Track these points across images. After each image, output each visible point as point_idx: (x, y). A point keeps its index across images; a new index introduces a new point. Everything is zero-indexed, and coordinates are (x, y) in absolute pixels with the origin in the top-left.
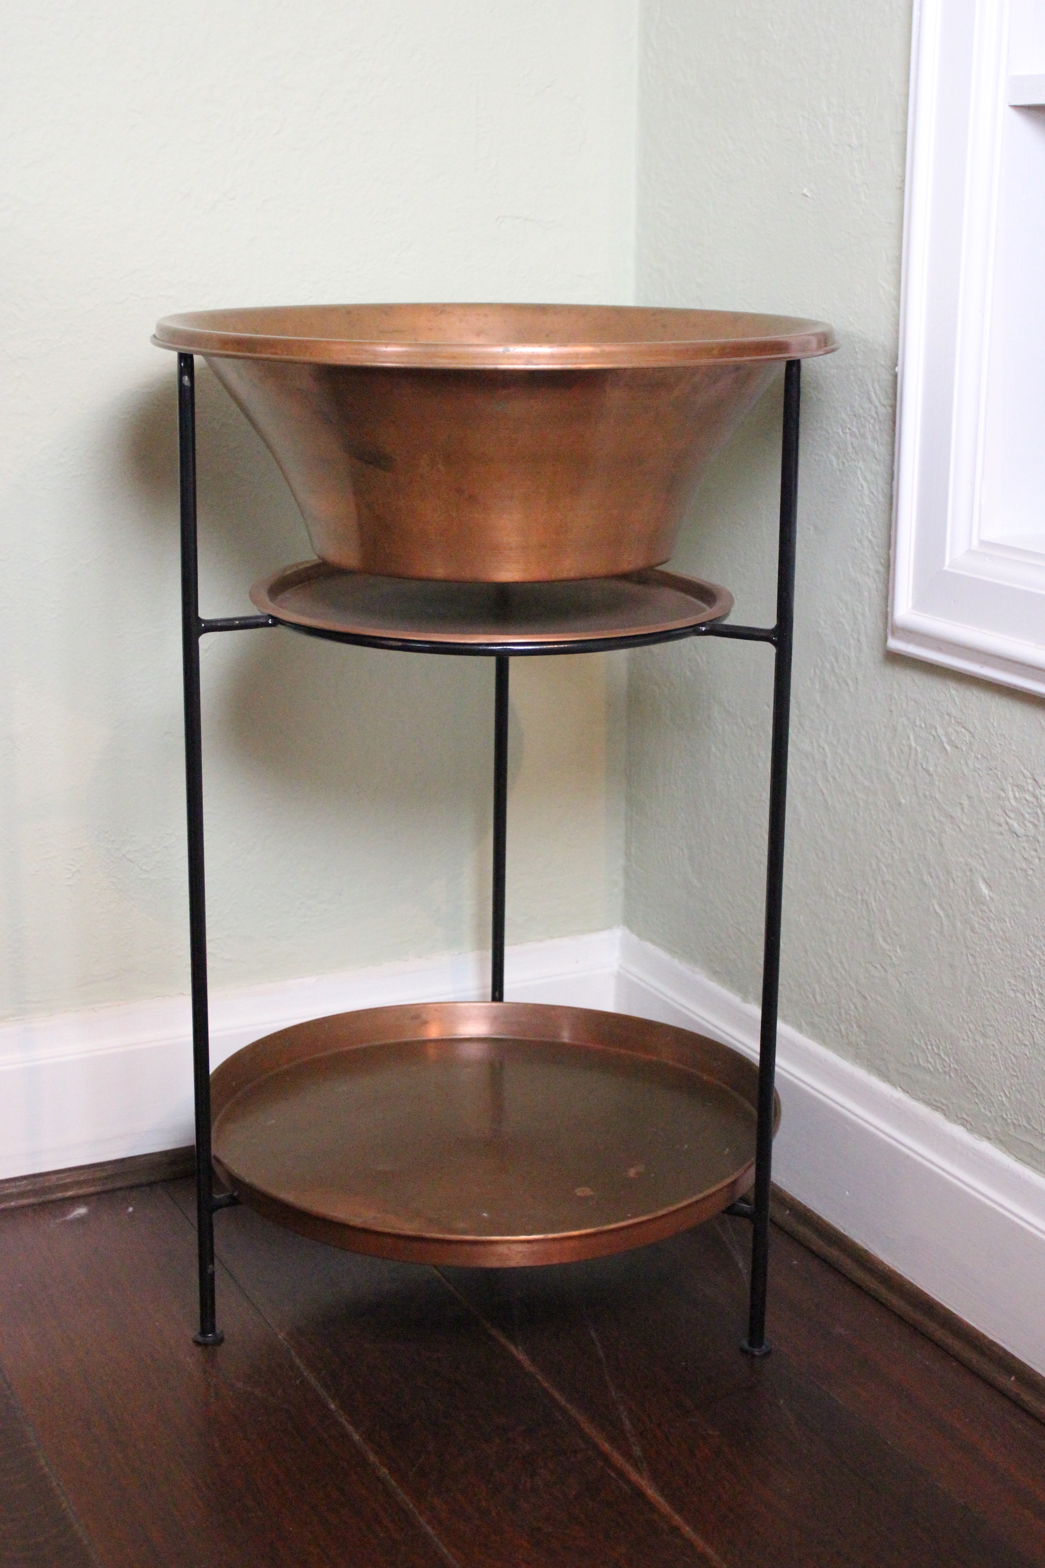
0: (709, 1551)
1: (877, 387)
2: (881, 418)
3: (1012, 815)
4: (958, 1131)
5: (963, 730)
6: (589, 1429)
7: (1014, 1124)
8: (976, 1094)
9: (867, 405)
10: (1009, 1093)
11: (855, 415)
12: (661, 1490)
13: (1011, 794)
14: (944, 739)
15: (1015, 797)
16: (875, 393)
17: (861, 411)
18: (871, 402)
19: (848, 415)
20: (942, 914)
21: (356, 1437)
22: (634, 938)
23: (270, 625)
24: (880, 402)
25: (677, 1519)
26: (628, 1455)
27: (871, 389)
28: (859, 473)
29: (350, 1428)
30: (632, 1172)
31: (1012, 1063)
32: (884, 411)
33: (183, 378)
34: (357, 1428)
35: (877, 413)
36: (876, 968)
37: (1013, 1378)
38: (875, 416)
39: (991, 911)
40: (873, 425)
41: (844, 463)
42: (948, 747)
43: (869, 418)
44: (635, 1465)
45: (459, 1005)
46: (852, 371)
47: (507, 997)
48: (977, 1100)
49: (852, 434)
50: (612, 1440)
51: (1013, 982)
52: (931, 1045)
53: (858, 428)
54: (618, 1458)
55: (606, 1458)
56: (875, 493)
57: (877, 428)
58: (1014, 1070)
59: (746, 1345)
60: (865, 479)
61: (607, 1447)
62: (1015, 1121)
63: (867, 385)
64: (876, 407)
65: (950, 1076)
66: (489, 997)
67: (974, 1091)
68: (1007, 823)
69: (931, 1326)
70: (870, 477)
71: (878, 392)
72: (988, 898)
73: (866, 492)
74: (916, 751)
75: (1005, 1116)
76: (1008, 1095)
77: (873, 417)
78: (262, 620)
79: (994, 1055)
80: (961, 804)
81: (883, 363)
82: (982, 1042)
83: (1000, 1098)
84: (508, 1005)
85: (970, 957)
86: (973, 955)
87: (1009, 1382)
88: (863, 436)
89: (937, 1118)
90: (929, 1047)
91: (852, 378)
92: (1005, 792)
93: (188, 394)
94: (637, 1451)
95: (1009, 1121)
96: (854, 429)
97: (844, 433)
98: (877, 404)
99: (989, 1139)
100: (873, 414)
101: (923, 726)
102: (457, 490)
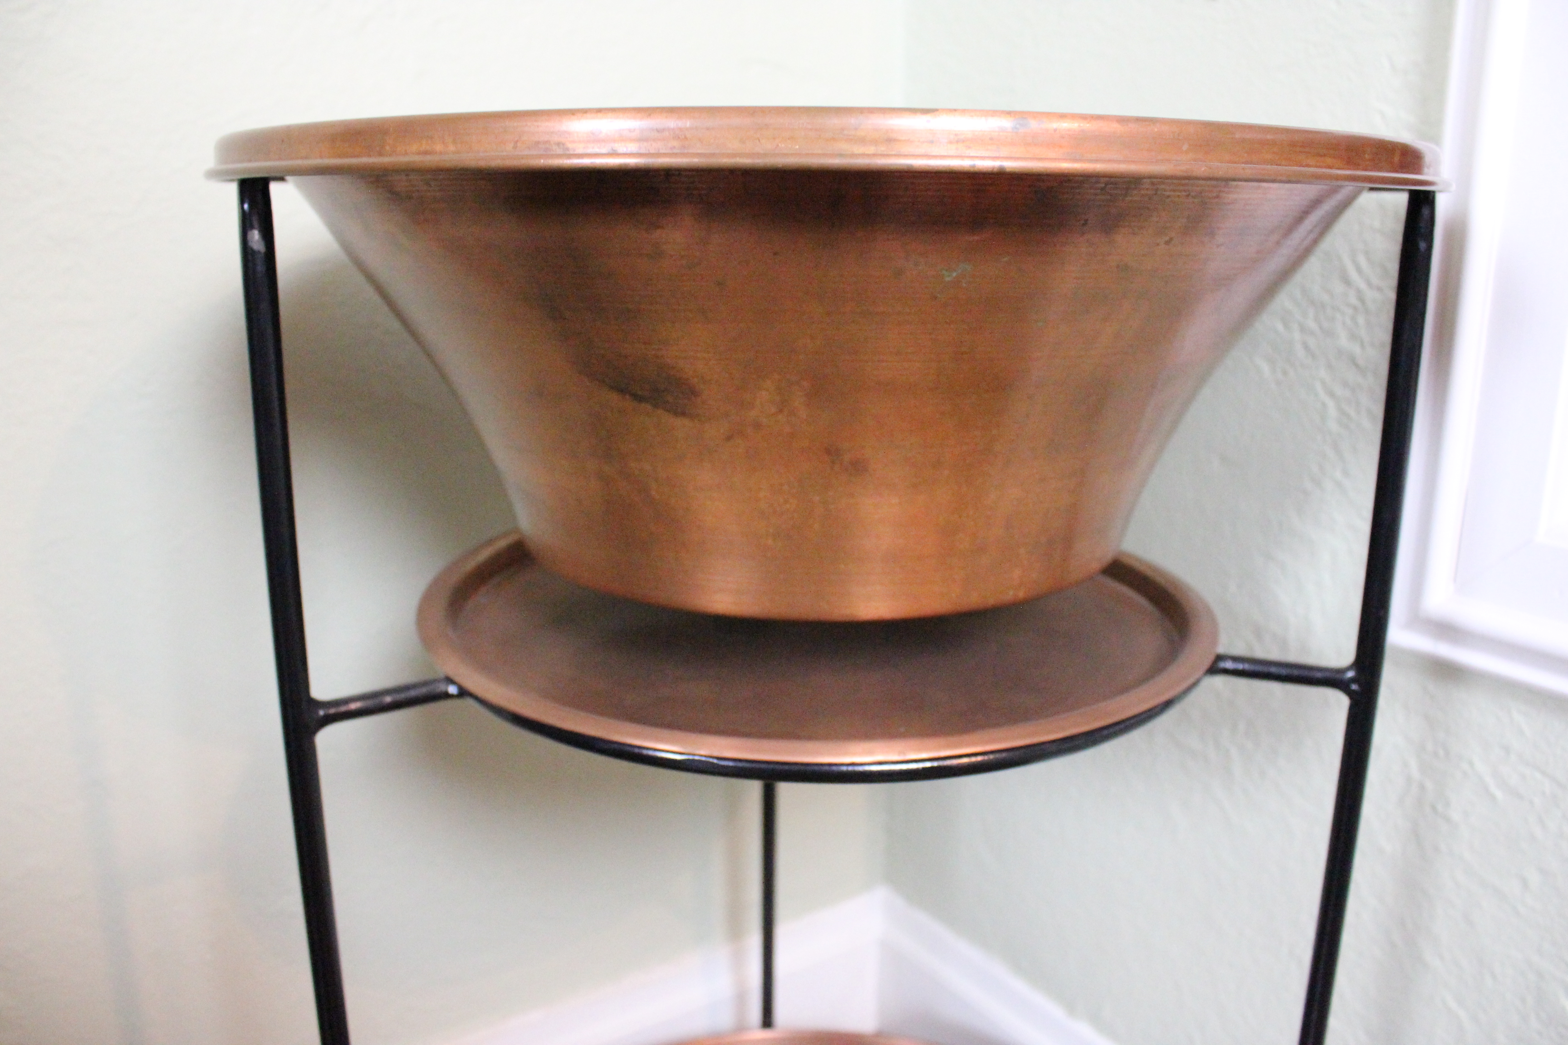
9: (1338, 288)
14: (1488, 780)
16: (1359, 270)
18: (1346, 281)
22: (899, 902)
23: (452, 696)
24: (1369, 284)
28: (1318, 386)
33: (249, 237)
35: (1362, 300)
41: (1284, 372)
42: (1499, 794)
43: (1343, 308)
49: (1303, 329)
53: (1316, 321)
60: (1332, 394)
64: (1359, 291)
70: (1339, 391)
74: (1422, 787)
81: (1377, 224)
93: (261, 268)
96: (1311, 324)
98: (1362, 286)
100: (1353, 300)
101: (1441, 753)
102: (828, 452)
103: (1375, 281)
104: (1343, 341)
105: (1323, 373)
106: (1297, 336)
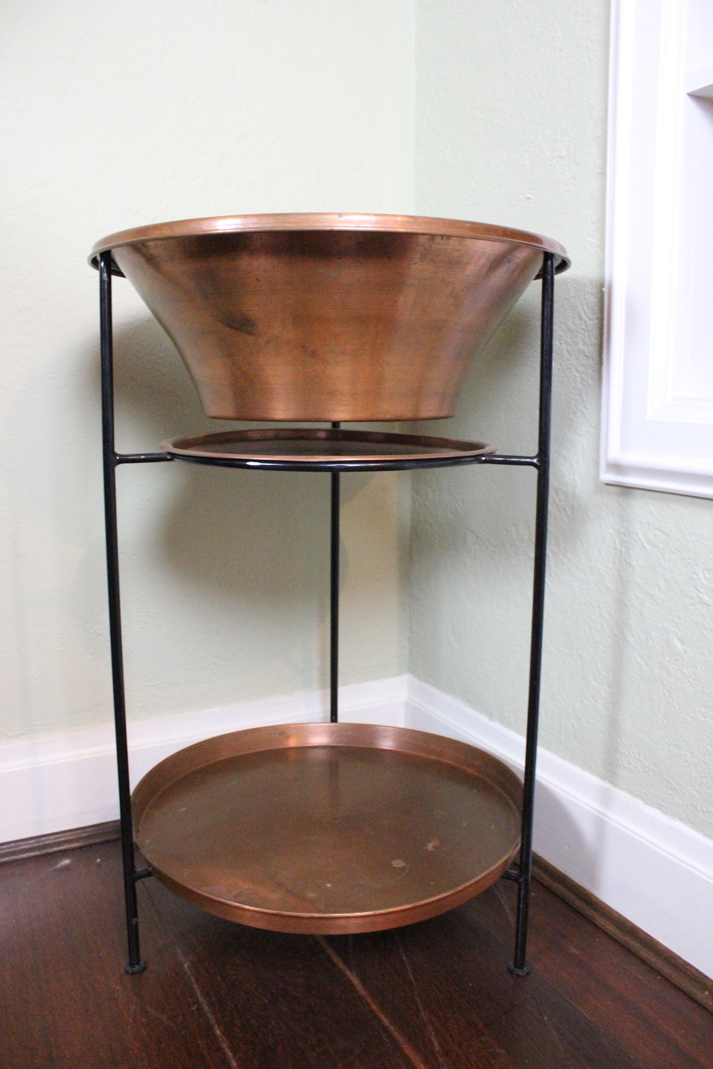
1: (585, 308)
2: (590, 328)
3: (702, 590)
4: (655, 813)
5: (660, 533)
7: (703, 811)
8: (671, 787)
9: (578, 322)
10: (700, 788)
11: (569, 330)
13: (702, 576)
14: (644, 541)
15: (706, 578)
16: (585, 313)
17: (573, 327)
18: (581, 318)
19: (563, 331)
20: (642, 663)
22: (416, 680)
23: (169, 460)
27: (581, 310)
28: (573, 367)
29: (230, 1055)
30: (430, 847)
31: (702, 768)
32: (592, 323)
34: (234, 1055)
35: (586, 326)
36: (588, 699)
38: (585, 328)
39: (684, 660)
40: (584, 334)
41: (561, 364)
42: (647, 546)
43: (580, 331)
46: (566, 302)
47: (340, 720)
48: (671, 792)
49: (567, 344)
51: (703, 710)
52: (634, 753)
53: (571, 338)
56: (586, 379)
57: (586, 335)
58: (704, 773)
59: (512, 967)
60: (578, 371)
62: (704, 809)
63: (577, 308)
65: (648, 774)
66: (329, 719)
67: (669, 786)
68: (698, 597)
69: (635, 945)
70: (581, 369)
71: (587, 311)
72: (682, 651)
73: (579, 379)
74: (621, 550)
75: (695, 804)
76: (698, 789)
77: (583, 329)
78: (162, 456)
79: (686, 761)
80: (659, 585)
81: (590, 291)
82: (676, 752)
83: (691, 791)
84: (341, 725)
85: (666, 692)
86: (668, 691)
88: (575, 343)
89: (638, 803)
90: (632, 754)
91: (566, 306)
92: (697, 575)
95: (699, 808)
96: (569, 340)
97: (561, 344)
98: (586, 319)
99: (681, 819)
100: (583, 327)
101: (626, 533)
102: (303, 347)
103: (591, 317)
104: (581, 346)
105: (574, 362)
106: (564, 346)
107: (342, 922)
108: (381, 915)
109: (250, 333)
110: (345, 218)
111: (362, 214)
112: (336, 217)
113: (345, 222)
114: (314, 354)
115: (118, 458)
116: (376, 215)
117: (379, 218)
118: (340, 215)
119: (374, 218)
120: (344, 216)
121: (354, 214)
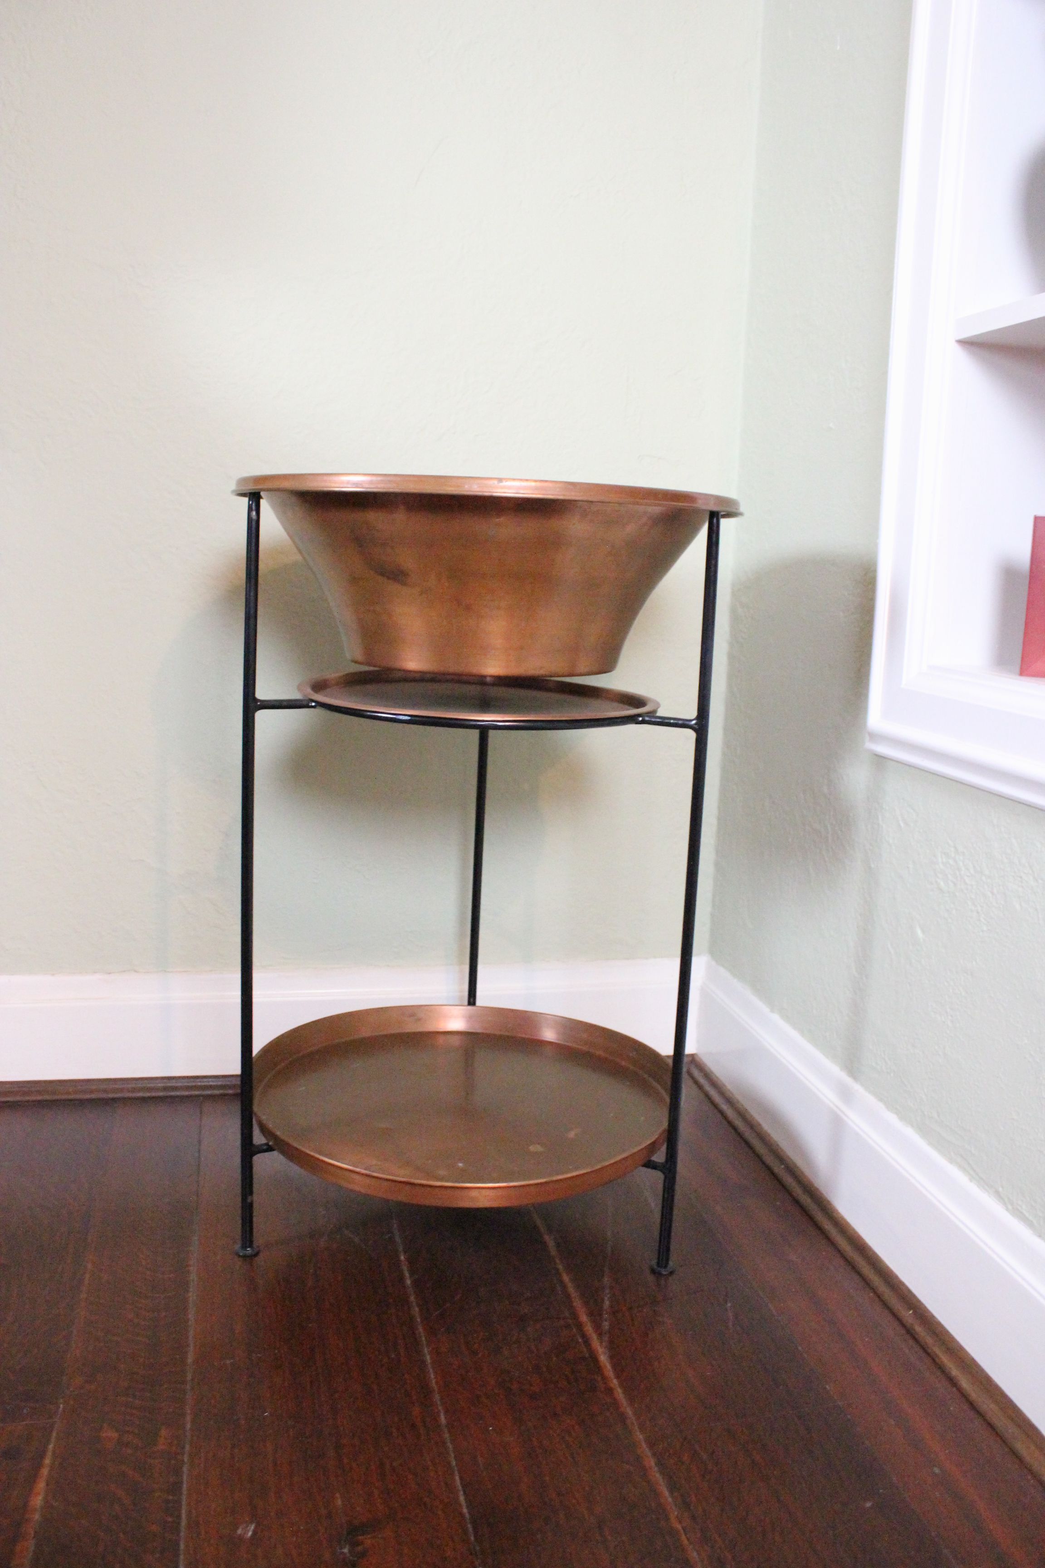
0: (629, 1412)
6: (577, 1303)
12: (611, 1358)
21: (408, 1282)
23: (312, 707)
25: (614, 1383)
26: (598, 1327)
29: (407, 1274)
33: (251, 513)
34: (411, 1276)
37: (911, 1312)
44: (600, 1335)
45: (445, 1007)
47: (480, 1002)
50: (591, 1314)
54: (589, 1329)
55: (580, 1326)
59: (655, 1265)
61: (584, 1318)
66: (466, 1002)
78: (305, 703)
84: (480, 1008)
87: (907, 1315)
93: (254, 523)
94: (606, 1325)
102: (456, 600)
107: (474, 1193)
108: (515, 1187)
109: (404, 584)
110: (504, 483)
111: (521, 480)
112: (496, 482)
113: (504, 487)
114: (468, 608)
115: (259, 703)
116: (535, 481)
117: (538, 484)
118: (500, 480)
119: (533, 484)
120: (504, 481)
121: (514, 480)
